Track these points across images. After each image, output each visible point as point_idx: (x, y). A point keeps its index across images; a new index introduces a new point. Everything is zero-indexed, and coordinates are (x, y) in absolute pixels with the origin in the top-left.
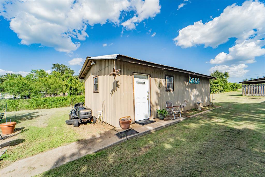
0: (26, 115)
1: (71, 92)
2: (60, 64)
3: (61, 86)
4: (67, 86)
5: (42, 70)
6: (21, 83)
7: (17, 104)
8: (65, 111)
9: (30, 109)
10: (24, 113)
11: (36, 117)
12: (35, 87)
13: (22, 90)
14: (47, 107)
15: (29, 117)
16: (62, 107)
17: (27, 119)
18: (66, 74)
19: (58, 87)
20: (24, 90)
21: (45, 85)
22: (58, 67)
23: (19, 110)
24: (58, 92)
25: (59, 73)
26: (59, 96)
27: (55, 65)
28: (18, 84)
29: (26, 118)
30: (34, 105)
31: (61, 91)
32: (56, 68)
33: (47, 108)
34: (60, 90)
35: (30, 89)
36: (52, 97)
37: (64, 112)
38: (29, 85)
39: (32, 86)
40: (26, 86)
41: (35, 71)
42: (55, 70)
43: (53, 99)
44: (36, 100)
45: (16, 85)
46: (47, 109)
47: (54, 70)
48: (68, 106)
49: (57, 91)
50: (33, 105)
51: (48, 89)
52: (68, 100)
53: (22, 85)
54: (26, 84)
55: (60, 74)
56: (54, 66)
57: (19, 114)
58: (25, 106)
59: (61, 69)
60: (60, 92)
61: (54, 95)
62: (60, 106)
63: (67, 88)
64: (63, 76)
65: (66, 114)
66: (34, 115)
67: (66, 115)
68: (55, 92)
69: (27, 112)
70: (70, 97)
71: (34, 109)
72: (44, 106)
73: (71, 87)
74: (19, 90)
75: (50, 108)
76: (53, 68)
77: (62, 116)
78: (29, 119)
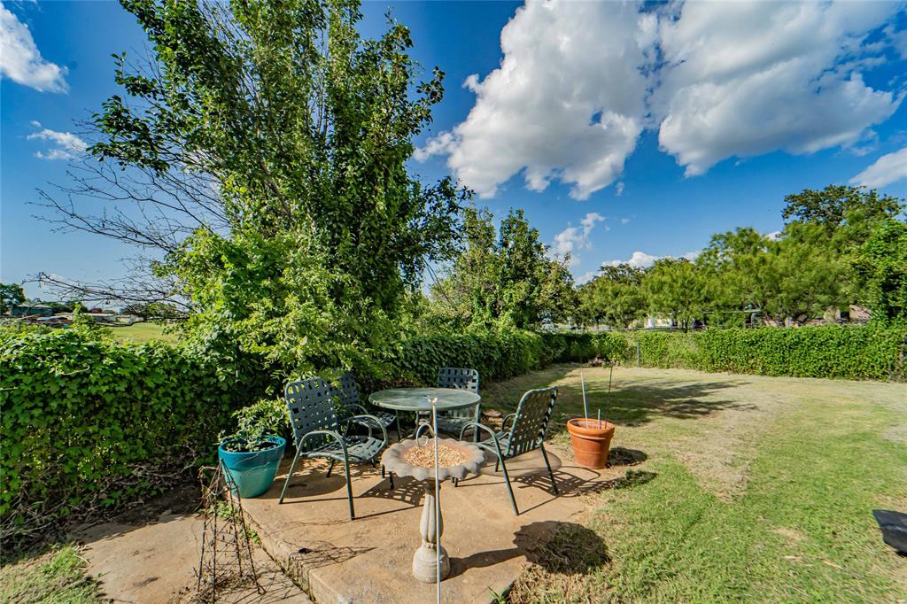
0: (679, 390)
1: (892, 304)
2: (818, 188)
3: (831, 278)
4: (864, 272)
5: (744, 231)
6: (680, 281)
7: (663, 346)
8: (857, 407)
9: (701, 369)
10: (678, 382)
11: (711, 408)
12: (722, 292)
13: (682, 302)
14: (763, 368)
15: (687, 404)
16: (835, 375)
17: (676, 413)
18: (851, 223)
19: (812, 284)
20: (690, 303)
21: (759, 280)
22: (807, 203)
23: (668, 367)
24: (815, 306)
25: (818, 224)
26: (819, 323)
27: (793, 198)
28: (671, 286)
29: (675, 403)
30: (714, 356)
31: (830, 304)
32: (800, 208)
33: (763, 374)
34: (823, 298)
35: (707, 300)
36: (787, 327)
37: (855, 413)
38: (703, 286)
39: (712, 289)
40: (692, 290)
41: (721, 236)
42: (798, 218)
43: (788, 338)
44: (719, 337)
45: (666, 289)
46: (764, 378)
47: (793, 218)
48: (871, 377)
49: (808, 302)
50: (711, 356)
51: (769, 297)
52: (873, 348)
53: (683, 285)
54: (691, 282)
55: (822, 227)
56: (790, 205)
57: (663, 381)
58: (686, 355)
59: (824, 206)
60: (824, 308)
61: (795, 318)
62: (823, 372)
63: (861, 285)
64: (837, 237)
65: (867, 427)
66: (706, 394)
67: (865, 436)
68: (802, 306)
69: (689, 378)
70: (887, 332)
71: (715, 370)
72: (752, 361)
73: (896, 276)
74: (674, 304)
75: (774, 376)
76: (786, 213)
77: (840, 439)
78: (681, 412)
